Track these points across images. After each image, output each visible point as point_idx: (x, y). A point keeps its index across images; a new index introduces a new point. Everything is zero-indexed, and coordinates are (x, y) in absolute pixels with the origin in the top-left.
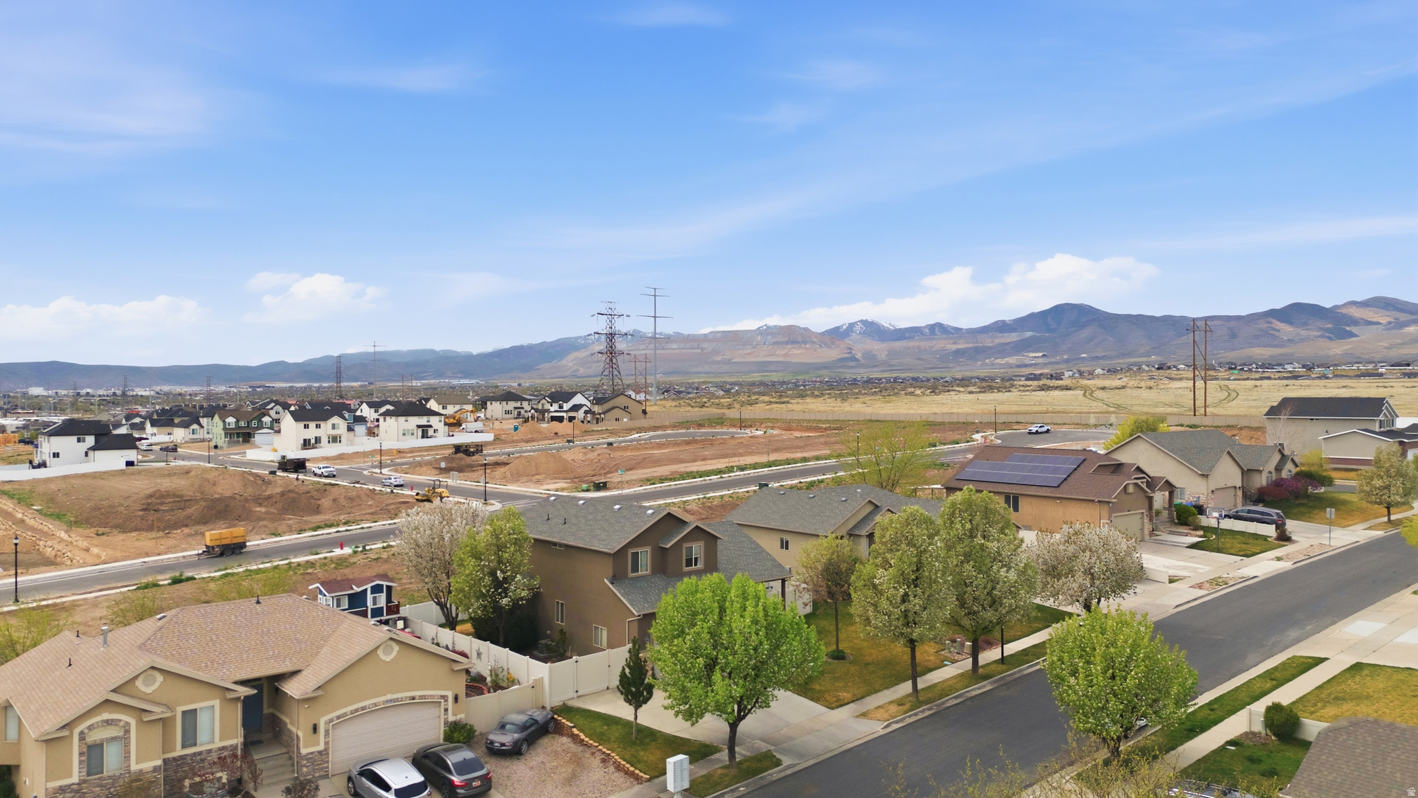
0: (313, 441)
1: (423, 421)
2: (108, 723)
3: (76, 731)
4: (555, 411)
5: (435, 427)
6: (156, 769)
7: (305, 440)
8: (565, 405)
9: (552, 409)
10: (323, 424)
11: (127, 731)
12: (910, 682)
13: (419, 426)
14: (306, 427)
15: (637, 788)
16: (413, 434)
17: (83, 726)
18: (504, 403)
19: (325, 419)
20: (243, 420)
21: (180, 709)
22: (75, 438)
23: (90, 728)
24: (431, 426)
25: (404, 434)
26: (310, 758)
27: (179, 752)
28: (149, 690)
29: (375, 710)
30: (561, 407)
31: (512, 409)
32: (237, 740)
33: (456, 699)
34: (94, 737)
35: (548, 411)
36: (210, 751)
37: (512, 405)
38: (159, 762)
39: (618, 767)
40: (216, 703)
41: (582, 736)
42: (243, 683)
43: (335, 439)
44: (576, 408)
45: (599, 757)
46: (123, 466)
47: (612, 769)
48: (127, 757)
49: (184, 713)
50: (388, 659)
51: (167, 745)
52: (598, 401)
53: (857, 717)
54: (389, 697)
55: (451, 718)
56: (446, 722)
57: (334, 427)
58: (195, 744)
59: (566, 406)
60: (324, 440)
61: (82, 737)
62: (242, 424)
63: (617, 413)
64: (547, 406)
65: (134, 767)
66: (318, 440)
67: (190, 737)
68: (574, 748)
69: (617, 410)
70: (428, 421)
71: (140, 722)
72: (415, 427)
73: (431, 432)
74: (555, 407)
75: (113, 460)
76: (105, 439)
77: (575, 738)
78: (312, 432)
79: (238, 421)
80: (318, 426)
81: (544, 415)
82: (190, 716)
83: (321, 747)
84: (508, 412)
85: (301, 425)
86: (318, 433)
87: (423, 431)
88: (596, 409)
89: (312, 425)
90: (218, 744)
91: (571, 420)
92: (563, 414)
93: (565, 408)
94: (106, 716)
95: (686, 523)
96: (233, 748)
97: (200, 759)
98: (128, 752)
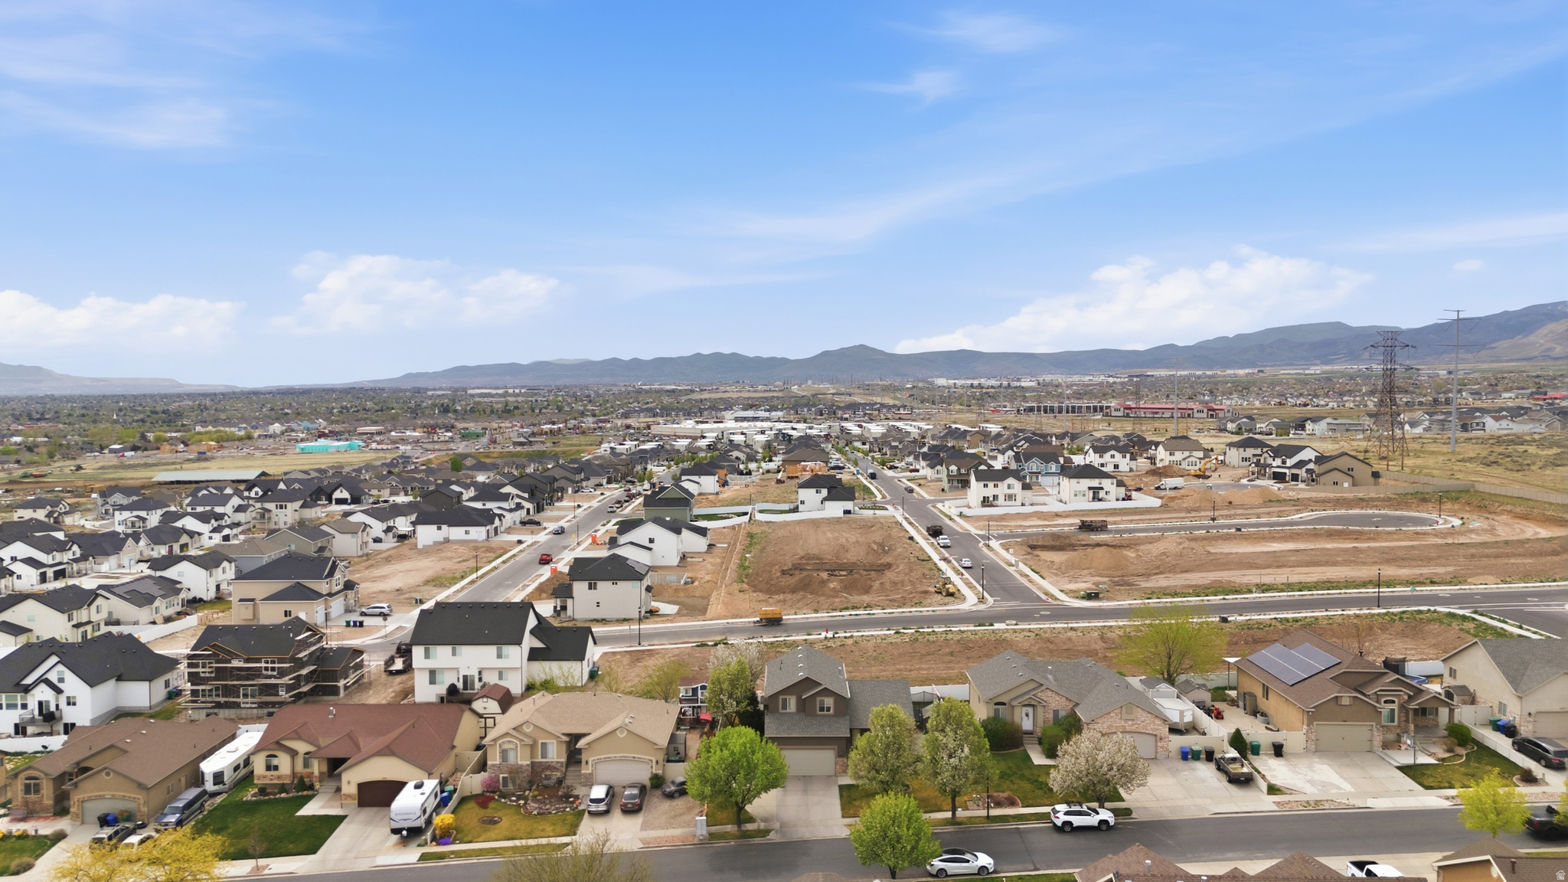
0: (991, 499)
1: (1095, 483)
2: (510, 742)
3: (498, 743)
4: (1278, 467)
5: (1106, 489)
6: (528, 765)
7: (984, 497)
8: (1288, 461)
9: (1274, 464)
10: (1000, 484)
11: (517, 747)
13: (1090, 488)
14: (986, 486)
16: (1084, 495)
17: (500, 741)
19: (1002, 479)
21: (540, 741)
22: (815, 490)
23: (503, 743)
24: (1102, 488)
25: (1076, 495)
26: (585, 775)
27: (540, 760)
28: (528, 731)
29: (615, 760)
30: (1284, 462)
32: (564, 760)
33: (657, 762)
34: (506, 746)
35: (1270, 466)
36: (553, 762)
37: (1250, 452)
38: (529, 763)
40: (555, 741)
42: (564, 734)
43: (1010, 497)
44: (1300, 464)
46: (841, 515)
48: (517, 758)
49: (542, 743)
50: (621, 736)
51: (532, 756)
52: (1319, 460)
53: (845, 825)
54: (622, 755)
55: (655, 772)
56: (652, 773)
57: (1009, 487)
58: (546, 758)
59: (1290, 462)
60: (1001, 498)
61: (500, 746)
62: (963, 471)
63: (1334, 476)
64: (1270, 461)
65: (520, 763)
66: (995, 497)
67: (544, 756)
69: (1336, 473)
70: (1100, 484)
71: (522, 746)
72: (1087, 489)
73: (1102, 494)
74: (1278, 462)
75: (836, 509)
76: (834, 491)
78: (990, 491)
79: (959, 469)
80: (996, 486)
81: (1265, 470)
82: (544, 745)
83: (590, 772)
84: (1245, 459)
85: (982, 484)
86: (996, 491)
87: (1094, 493)
88: (1317, 469)
89: (991, 484)
90: (556, 760)
91: (1295, 478)
92: (1286, 471)
93: (1288, 465)
94: (508, 739)
95: (820, 684)
96: (562, 763)
97: (549, 767)
98: (517, 756)
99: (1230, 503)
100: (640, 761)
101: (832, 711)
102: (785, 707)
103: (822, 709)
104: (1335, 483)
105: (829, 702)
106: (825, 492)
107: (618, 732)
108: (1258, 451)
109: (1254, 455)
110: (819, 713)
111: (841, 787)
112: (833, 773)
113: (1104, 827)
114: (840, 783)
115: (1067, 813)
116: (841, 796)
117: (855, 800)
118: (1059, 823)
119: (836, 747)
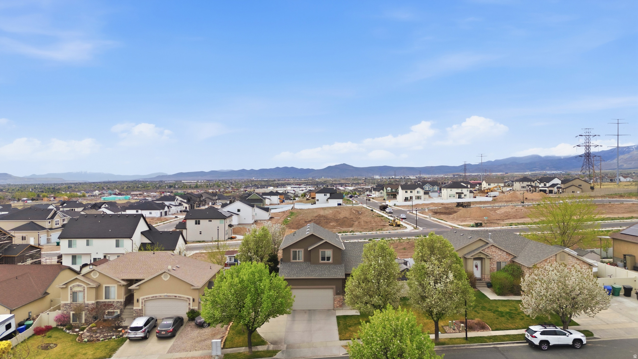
0: (409, 198)
1: (459, 190)
2: (79, 286)
3: (69, 287)
4: (542, 187)
5: (465, 193)
6: (92, 304)
7: (406, 198)
9: (540, 186)
10: (413, 191)
11: (84, 290)
13: (457, 193)
14: (406, 192)
16: (454, 196)
17: (71, 285)
18: (521, 183)
19: (414, 189)
20: (394, 189)
21: (104, 286)
22: (323, 194)
23: (74, 286)
24: (463, 193)
25: (450, 196)
26: (135, 310)
27: (104, 300)
28: (95, 277)
29: (160, 298)
30: (545, 185)
31: (526, 186)
32: (122, 300)
33: (194, 300)
34: (76, 289)
35: (538, 187)
36: (114, 302)
37: (525, 184)
38: (94, 302)
40: (116, 285)
41: (230, 326)
42: (123, 280)
43: (418, 198)
44: (553, 186)
45: (224, 335)
46: (337, 205)
48: (84, 298)
49: (106, 287)
50: (166, 280)
51: (97, 297)
52: (563, 182)
53: (342, 346)
54: (166, 294)
55: (191, 308)
56: (189, 309)
57: (418, 192)
58: (108, 298)
59: (548, 185)
60: (414, 198)
61: (71, 289)
62: (394, 190)
63: (573, 188)
64: (538, 184)
65: (86, 302)
66: (411, 198)
68: (223, 329)
69: (573, 187)
70: (462, 191)
72: (455, 194)
73: (463, 196)
74: (542, 185)
75: (334, 203)
78: (409, 195)
79: (392, 189)
80: (411, 192)
81: (536, 189)
83: (140, 308)
84: (523, 187)
85: (404, 191)
86: (411, 195)
87: (459, 195)
88: (563, 186)
89: (409, 191)
90: (116, 300)
91: (551, 192)
92: (547, 189)
93: (547, 186)
94: (78, 283)
95: (322, 240)
96: (121, 302)
97: (110, 305)
98: (84, 296)
100: (180, 299)
101: (331, 261)
102: (295, 258)
103: (323, 259)
104: (573, 192)
105: (329, 253)
106: (328, 195)
107: (162, 276)
108: (529, 183)
110: (321, 261)
111: (338, 318)
112: (332, 308)
113: (578, 345)
114: (338, 314)
115: (543, 333)
116: (339, 324)
117: (350, 326)
118: (536, 342)
119: (334, 287)
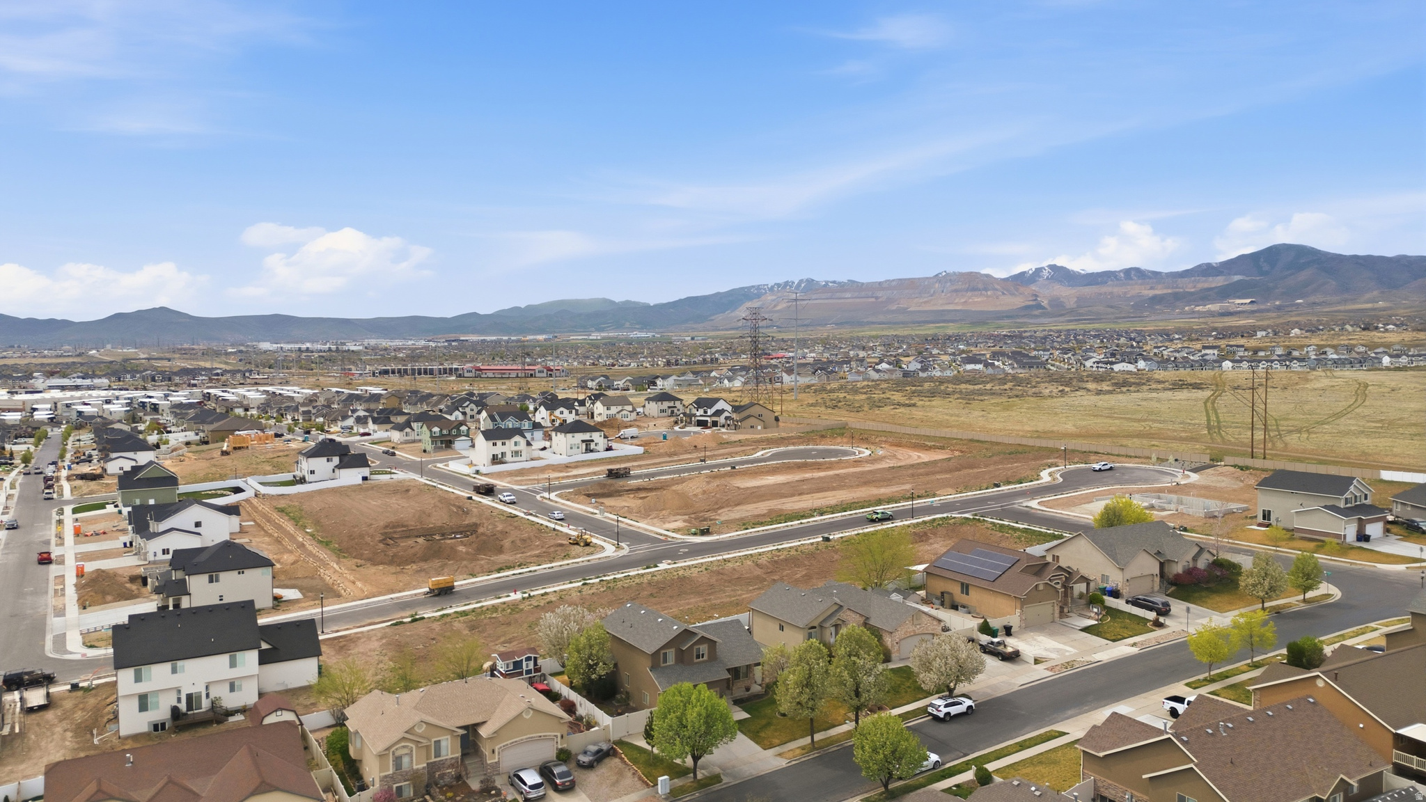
0: (500, 456)
1: (586, 436)
2: (404, 747)
3: (391, 751)
4: (701, 416)
6: (424, 768)
7: (494, 455)
8: (709, 410)
9: (698, 414)
10: (507, 442)
11: (412, 751)
12: (810, 737)
13: (583, 441)
14: (495, 444)
15: (647, 790)
16: (578, 448)
17: (393, 749)
18: (661, 403)
19: (509, 438)
21: (433, 740)
22: (325, 459)
23: (397, 749)
24: (592, 441)
25: (571, 449)
26: (491, 765)
27: (433, 760)
28: (420, 731)
29: (521, 743)
30: (706, 412)
31: (667, 408)
32: (458, 755)
33: (562, 737)
34: (398, 753)
35: (695, 415)
36: (446, 760)
37: (666, 404)
38: (425, 765)
39: (640, 778)
40: (449, 737)
41: (626, 759)
42: (460, 728)
43: (516, 454)
44: (719, 413)
45: (632, 771)
46: (360, 481)
47: (636, 779)
48: (412, 763)
49: (435, 742)
50: (528, 717)
51: (428, 757)
52: (736, 409)
53: (776, 756)
54: (528, 736)
55: (560, 747)
56: (557, 749)
57: (516, 444)
58: (440, 756)
59: (710, 412)
60: (509, 456)
61: (393, 754)
63: (752, 421)
64: (694, 411)
65: (415, 767)
66: (503, 454)
67: (438, 754)
68: (621, 765)
69: (752, 419)
70: (590, 437)
71: (417, 746)
72: (580, 442)
73: (593, 446)
74: (701, 412)
75: (352, 477)
76: (346, 459)
77: (622, 759)
78: (499, 449)
79: (441, 430)
80: (504, 444)
81: (691, 419)
82: (438, 743)
83: (496, 760)
84: (662, 411)
85: (491, 443)
86: (504, 449)
87: (586, 445)
88: (734, 416)
89: (499, 443)
90: (450, 756)
91: (715, 424)
92: (708, 419)
93: (709, 414)
94: (403, 744)
95: (696, 634)
96: (457, 758)
97: (442, 763)
98: (412, 760)
99: (695, 447)
100: (544, 739)
101: (706, 658)
102: (665, 661)
103: (698, 657)
104: (752, 427)
105: (704, 648)
106: (336, 460)
107: (523, 714)
108: (671, 404)
109: (669, 407)
110: (696, 661)
113: (970, 712)
115: (946, 706)
116: (745, 733)
118: (941, 715)
